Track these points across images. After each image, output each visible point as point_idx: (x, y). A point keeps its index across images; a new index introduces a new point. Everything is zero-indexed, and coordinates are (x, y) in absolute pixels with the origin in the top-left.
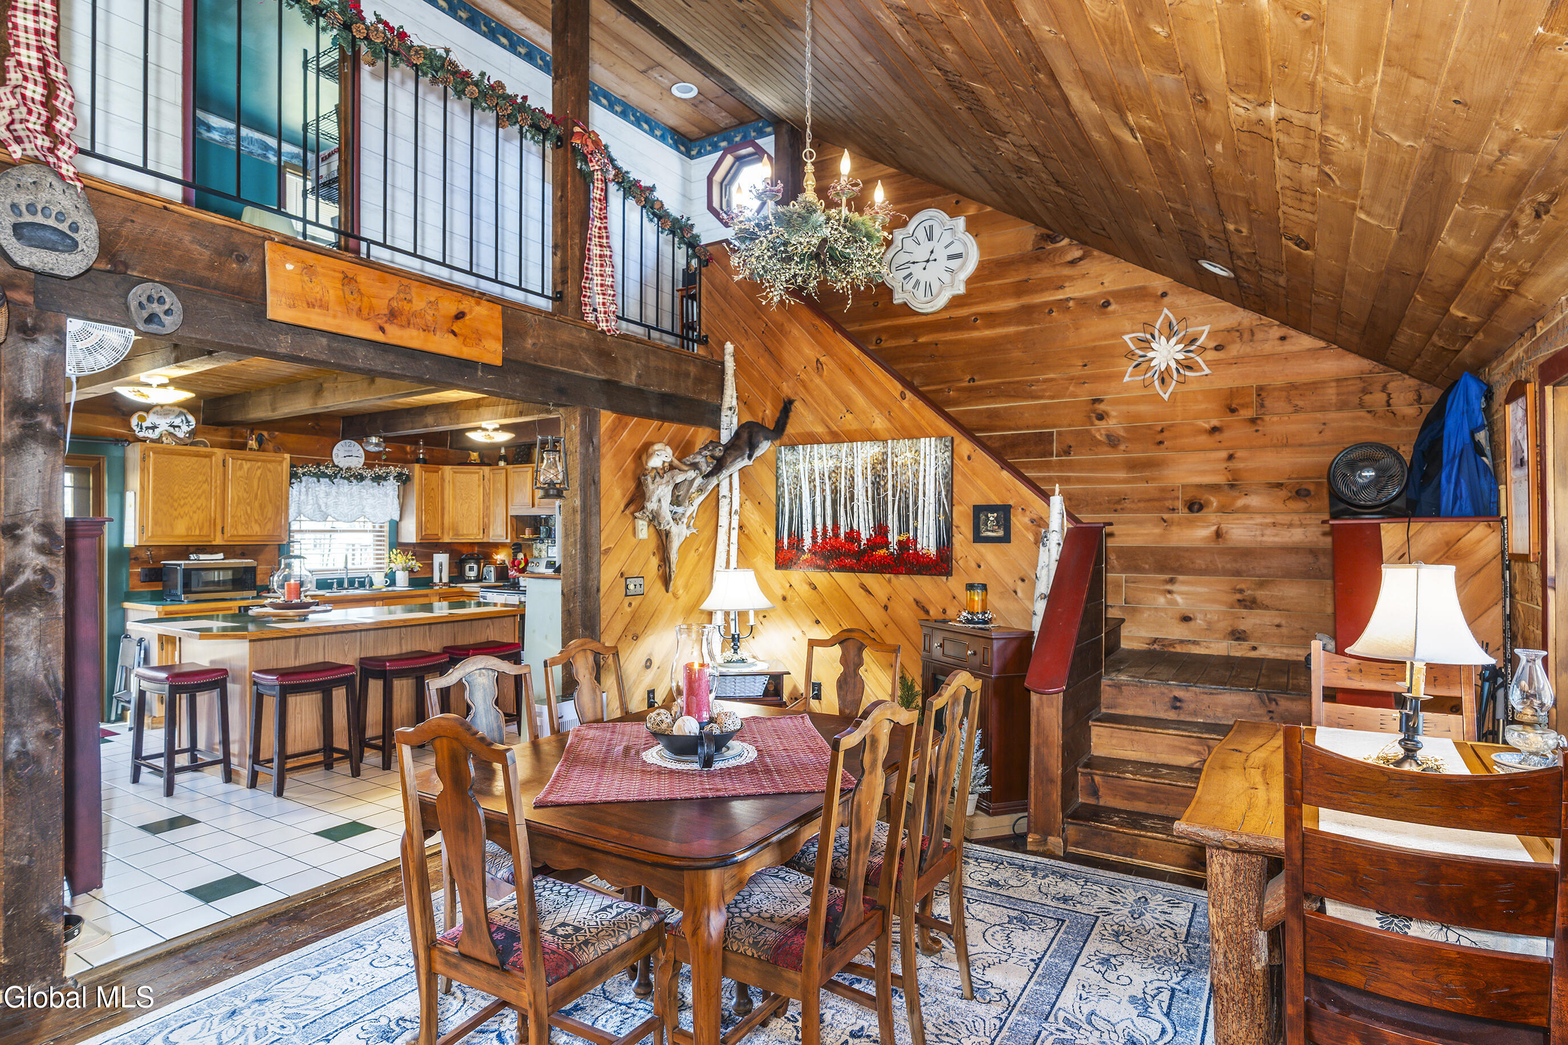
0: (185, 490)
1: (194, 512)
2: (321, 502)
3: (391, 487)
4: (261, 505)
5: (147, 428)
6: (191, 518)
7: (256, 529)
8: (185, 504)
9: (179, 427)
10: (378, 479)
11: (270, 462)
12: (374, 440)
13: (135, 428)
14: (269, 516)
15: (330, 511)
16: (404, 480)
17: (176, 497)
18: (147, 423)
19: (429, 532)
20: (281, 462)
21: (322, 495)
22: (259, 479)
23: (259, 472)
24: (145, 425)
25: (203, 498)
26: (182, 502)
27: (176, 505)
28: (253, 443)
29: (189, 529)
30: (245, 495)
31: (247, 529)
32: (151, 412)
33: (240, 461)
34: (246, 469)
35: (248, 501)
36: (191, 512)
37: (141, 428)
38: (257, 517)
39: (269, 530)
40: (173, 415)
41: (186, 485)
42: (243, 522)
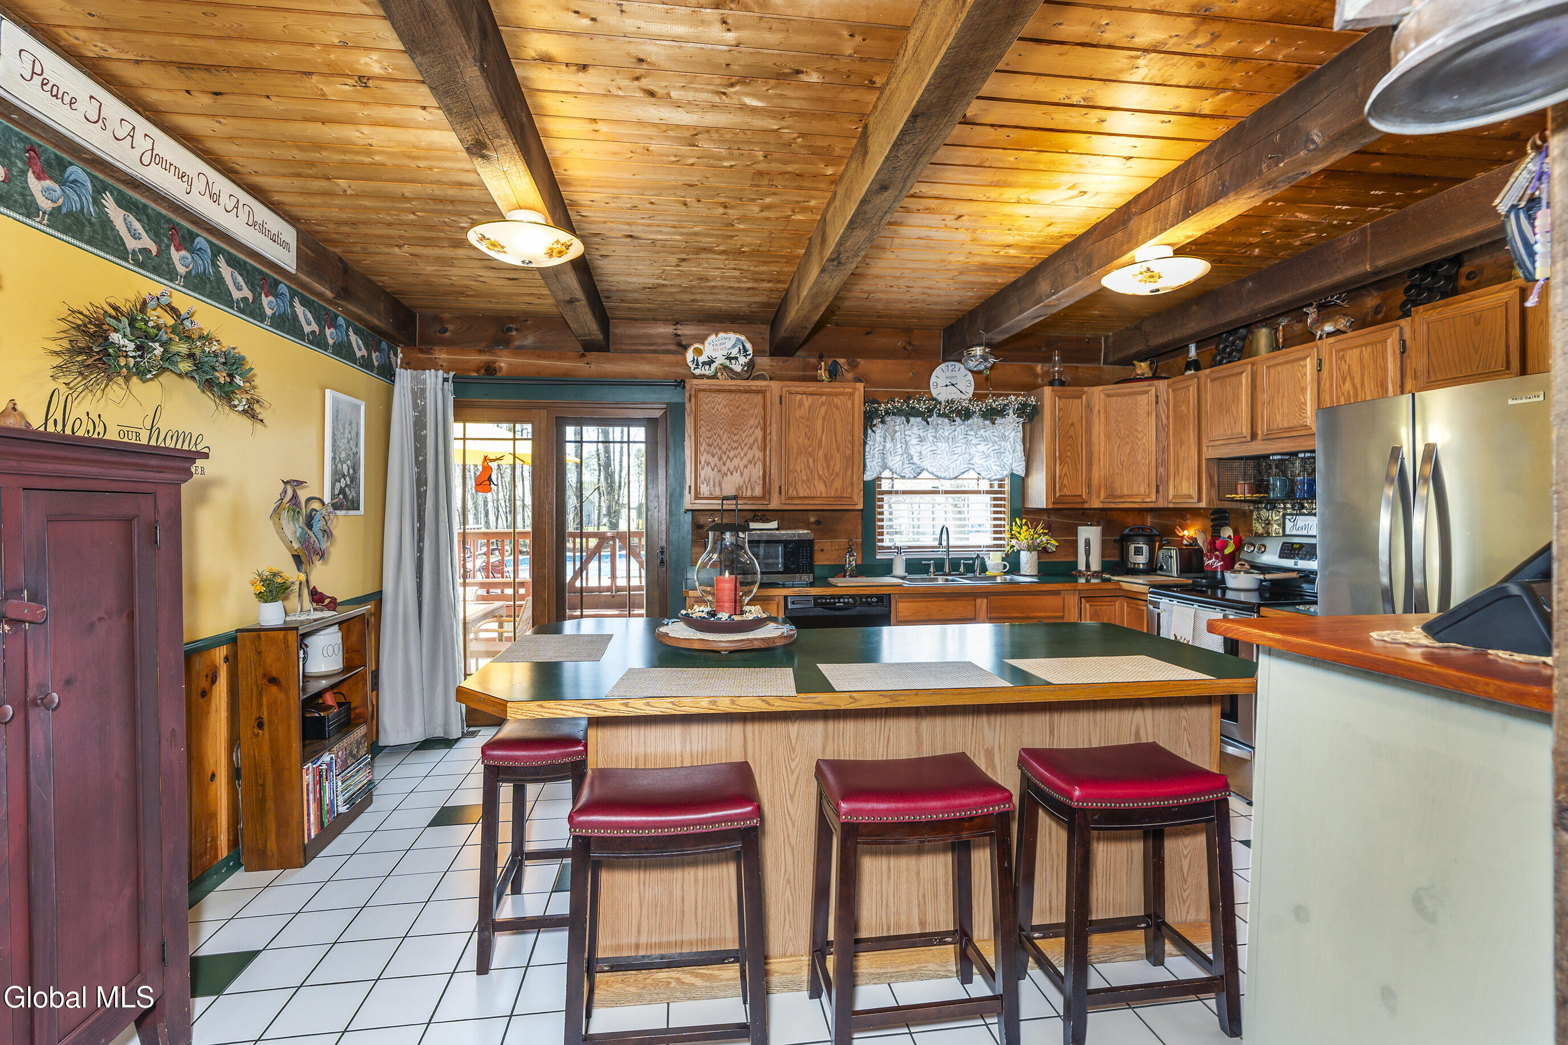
0: (736, 438)
1: (746, 467)
2: (913, 451)
3: (1011, 428)
4: (826, 456)
5: (704, 363)
6: (742, 475)
7: (820, 489)
8: (735, 456)
9: (736, 358)
10: (992, 415)
11: (837, 395)
12: (978, 351)
13: (690, 364)
14: (837, 469)
15: (925, 464)
16: (1030, 415)
17: (724, 447)
18: (702, 359)
19: (1066, 492)
20: (852, 394)
21: (914, 441)
22: (824, 418)
23: (823, 409)
24: (701, 359)
25: (755, 447)
26: (731, 454)
27: (724, 458)
28: (823, 374)
29: (739, 488)
30: (806, 441)
31: (809, 488)
32: (707, 343)
33: (799, 397)
34: (807, 408)
35: (810, 449)
36: (742, 467)
37: (697, 365)
38: (821, 473)
39: (836, 489)
40: (729, 344)
41: (736, 432)
42: (805, 478)
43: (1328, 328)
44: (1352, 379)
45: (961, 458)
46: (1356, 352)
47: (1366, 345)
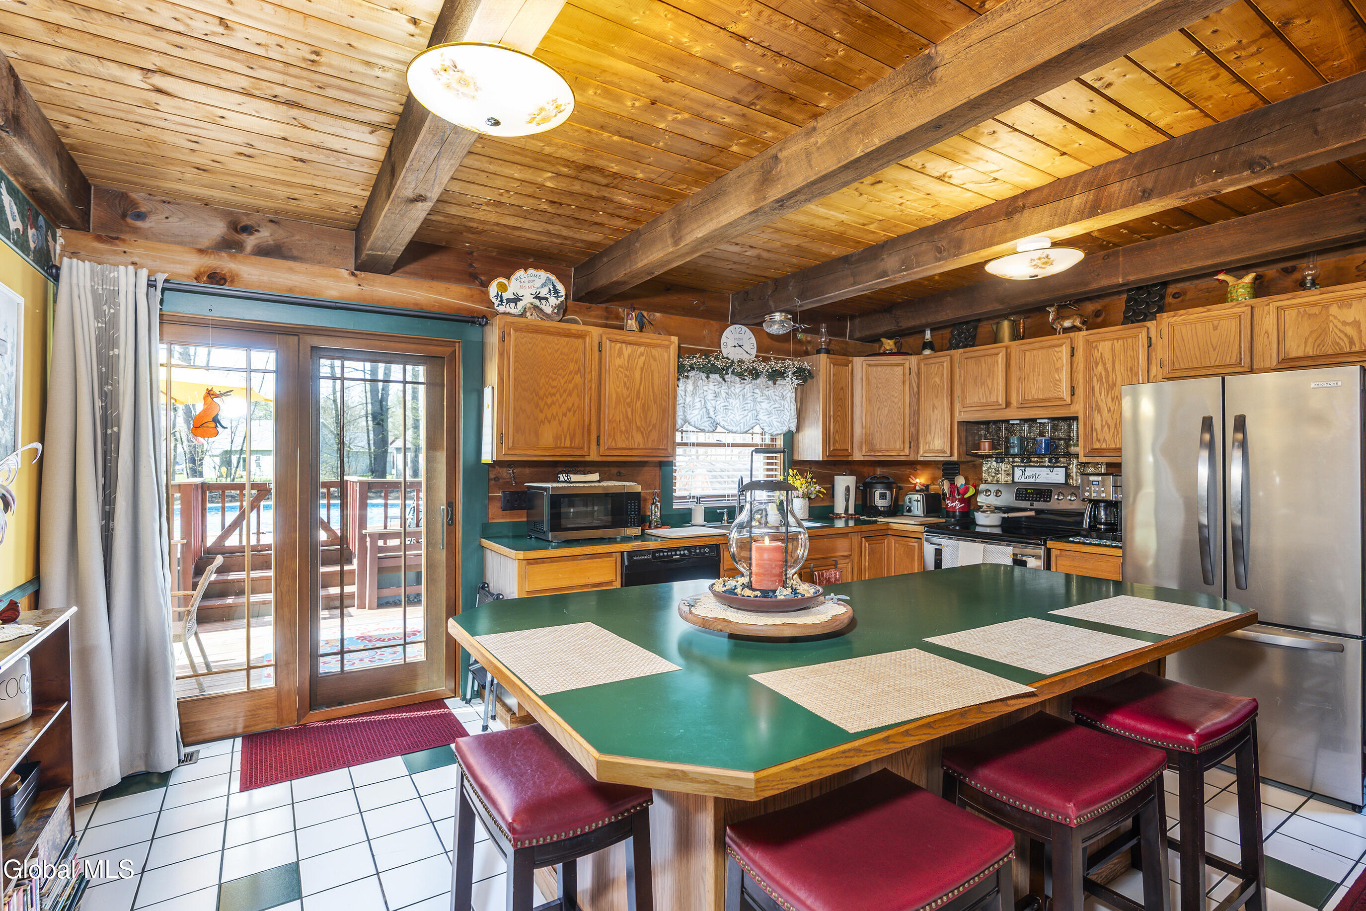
0: (554, 383)
1: (565, 415)
2: (709, 406)
3: (787, 388)
4: (643, 406)
5: (509, 301)
6: (560, 423)
7: (638, 440)
8: (553, 403)
9: (546, 299)
10: (775, 376)
11: (655, 346)
12: (778, 316)
13: (494, 300)
14: (654, 421)
15: (719, 419)
16: (804, 376)
17: (541, 393)
18: (508, 295)
19: (838, 446)
20: (668, 347)
21: (710, 396)
22: (642, 369)
23: (643, 359)
24: (506, 296)
25: (574, 394)
26: (549, 401)
27: (542, 404)
28: (632, 324)
29: (557, 438)
30: (625, 391)
31: (628, 439)
32: (513, 278)
33: (618, 345)
34: (626, 358)
35: (629, 400)
36: (560, 415)
37: (501, 301)
38: (639, 424)
39: (653, 441)
40: (538, 283)
41: (554, 376)
42: (623, 428)
43: (1067, 324)
44: (1104, 364)
45: (750, 414)
46: (1108, 344)
47: (1118, 339)
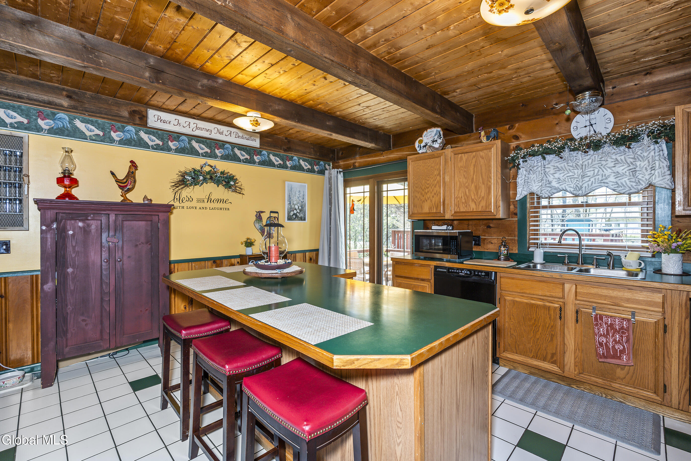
0: (428, 182)
1: (433, 197)
4: (476, 187)
5: (424, 147)
6: (431, 201)
7: (473, 207)
8: (428, 192)
9: (436, 141)
11: (482, 150)
13: (418, 148)
14: (483, 195)
17: (423, 188)
18: (422, 145)
20: (491, 148)
22: (474, 165)
23: (475, 159)
25: (437, 186)
26: (426, 191)
27: (423, 193)
29: (430, 208)
30: (464, 180)
31: (466, 206)
32: (423, 136)
33: (460, 155)
34: (464, 160)
35: (467, 184)
36: (431, 197)
37: (421, 148)
38: (473, 197)
39: (482, 207)
40: (433, 134)
41: (428, 179)
42: (464, 201)
